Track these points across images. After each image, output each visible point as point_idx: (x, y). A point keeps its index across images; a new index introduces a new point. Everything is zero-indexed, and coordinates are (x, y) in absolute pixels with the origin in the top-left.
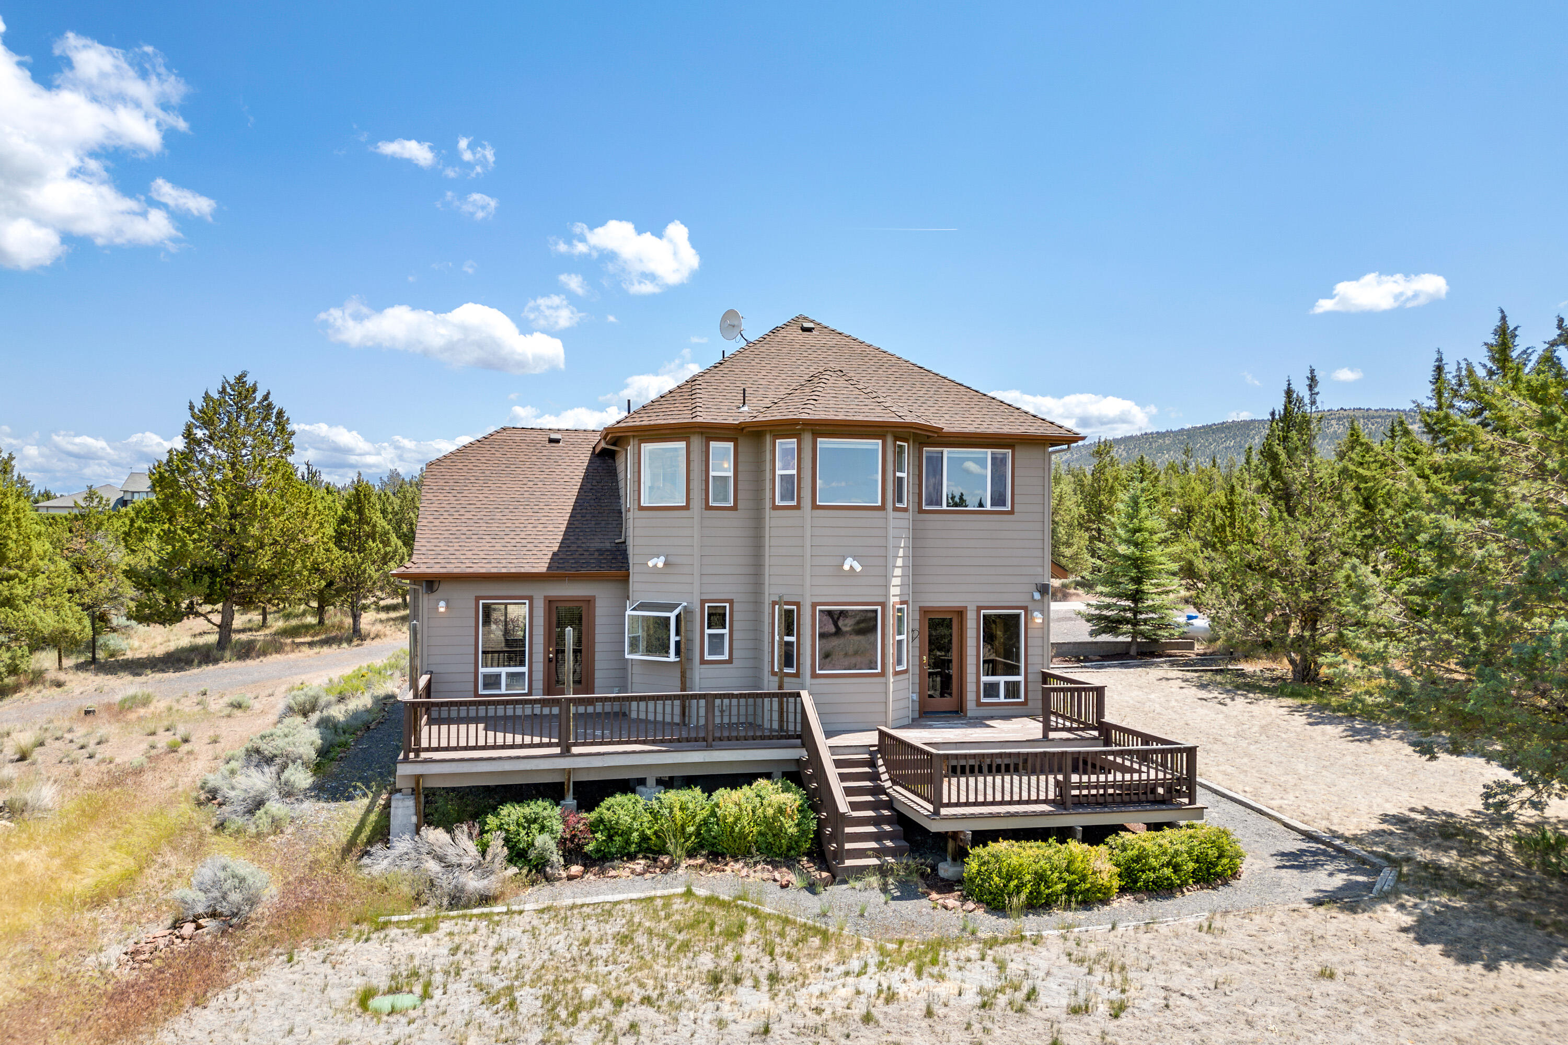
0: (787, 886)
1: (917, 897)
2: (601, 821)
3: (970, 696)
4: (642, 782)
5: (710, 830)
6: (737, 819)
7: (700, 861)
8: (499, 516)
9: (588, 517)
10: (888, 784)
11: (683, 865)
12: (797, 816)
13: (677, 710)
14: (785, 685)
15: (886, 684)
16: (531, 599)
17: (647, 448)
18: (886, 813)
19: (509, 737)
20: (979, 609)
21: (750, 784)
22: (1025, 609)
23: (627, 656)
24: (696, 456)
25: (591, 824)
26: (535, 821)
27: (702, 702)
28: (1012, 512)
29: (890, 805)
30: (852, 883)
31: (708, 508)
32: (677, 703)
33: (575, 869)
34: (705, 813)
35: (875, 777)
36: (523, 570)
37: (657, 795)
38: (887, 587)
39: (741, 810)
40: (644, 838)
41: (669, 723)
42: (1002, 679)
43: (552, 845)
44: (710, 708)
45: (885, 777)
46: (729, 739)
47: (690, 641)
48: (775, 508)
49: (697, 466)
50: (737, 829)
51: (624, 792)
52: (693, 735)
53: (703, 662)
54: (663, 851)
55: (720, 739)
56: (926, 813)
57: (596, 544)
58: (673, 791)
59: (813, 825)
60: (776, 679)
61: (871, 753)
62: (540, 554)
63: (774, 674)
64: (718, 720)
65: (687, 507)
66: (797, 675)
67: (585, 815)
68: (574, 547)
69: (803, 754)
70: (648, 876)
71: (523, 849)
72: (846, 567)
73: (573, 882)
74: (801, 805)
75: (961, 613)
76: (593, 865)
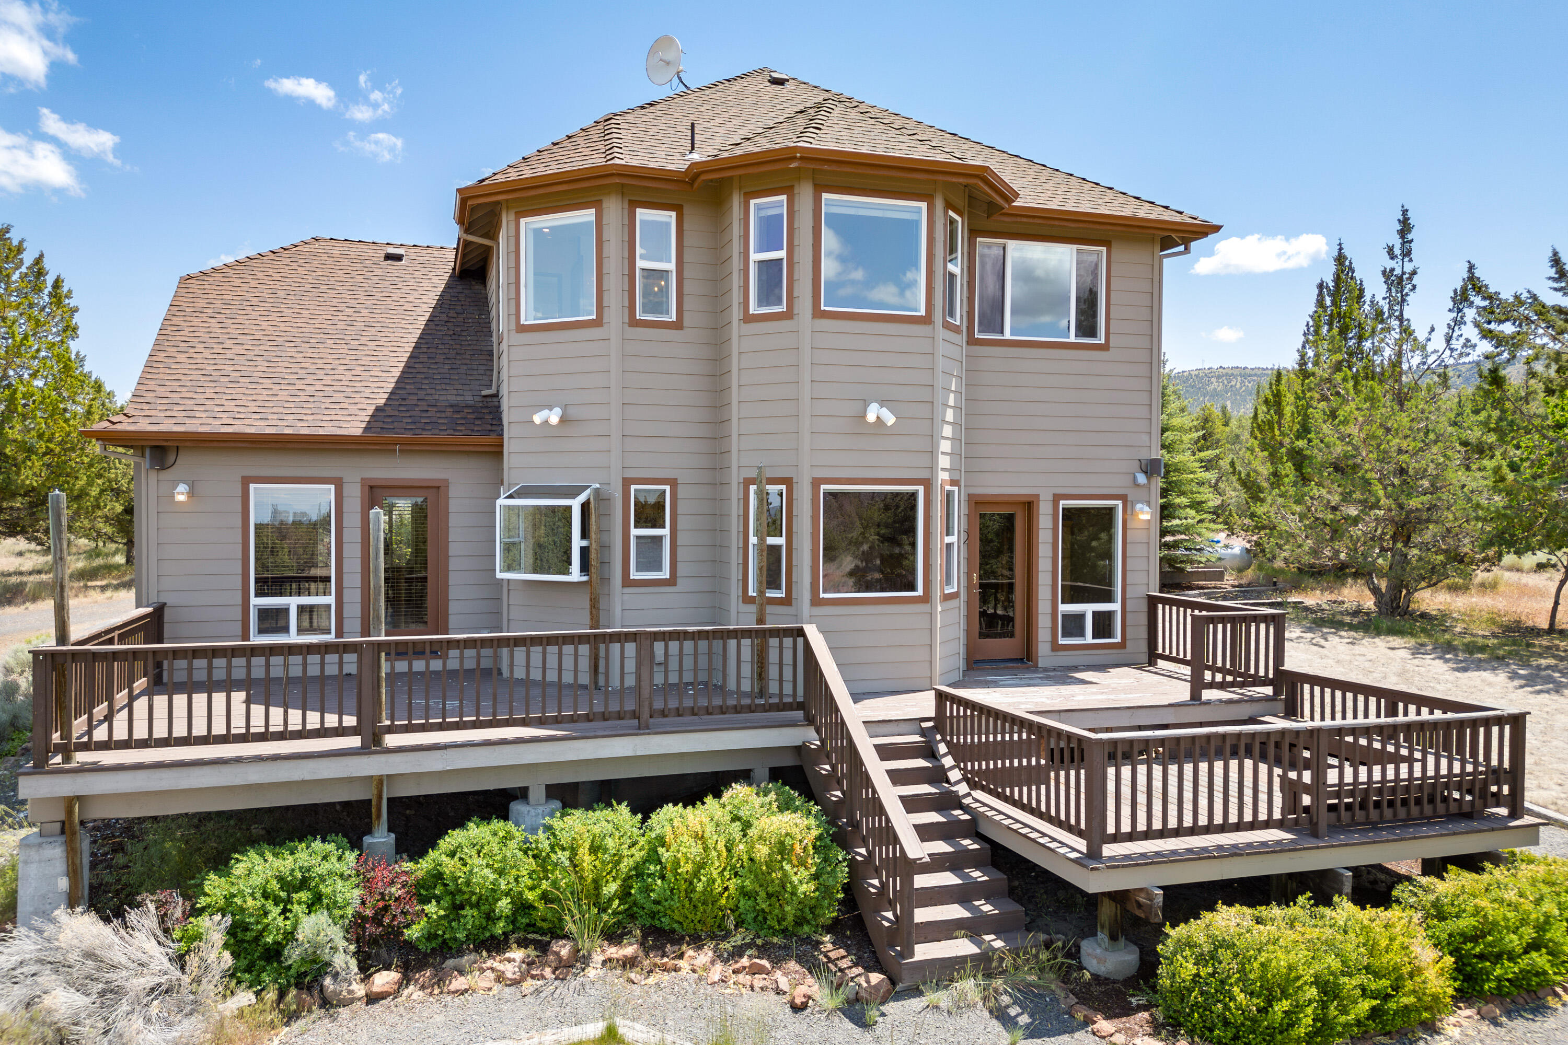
0: (804, 1006)
1: (1070, 1029)
2: (439, 876)
3: (1043, 635)
4: (522, 794)
5: (647, 890)
6: (701, 866)
7: (629, 950)
8: (291, 352)
9: (440, 358)
10: (963, 789)
11: (598, 958)
12: (814, 860)
13: (584, 664)
14: (768, 618)
15: (931, 615)
16: (339, 484)
17: (529, 224)
18: (969, 844)
19: (295, 716)
20: (1057, 498)
21: (718, 795)
22: (1124, 498)
23: (499, 575)
24: (614, 234)
25: (420, 884)
26: (304, 884)
27: (631, 648)
28: (1105, 347)
29: (973, 829)
30: (931, 997)
31: (634, 323)
32: (584, 649)
33: (384, 979)
34: (639, 855)
35: (938, 776)
36: (321, 432)
37: (547, 820)
38: (932, 453)
39: (706, 849)
40: (522, 907)
41: (570, 686)
42: (1088, 609)
43: (336, 934)
44: (645, 660)
45: (955, 775)
46: (679, 713)
47: (605, 547)
48: (749, 319)
49: (614, 249)
50: (700, 887)
51: (486, 818)
52: (614, 707)
53: (628, 582)
54: (558, 933)
55: (663, 714)
56: (1074, 855)
57: (449, 396)
58: (578, 813)
59: (843, 874)
60: (753, 608)
61: (923, 732)
62: (353, 409)
63: (747, 600)
64: (659, 679)
65: (598, 323)
66: (787, 601)
67: (407, 866)
68: (413, 400)
69: (810, 737)
70: (529, 985)
71: (277, 943)
72: (871, 417)
73: (377, 1008)
74: (819, 838)
75: (1029, 505)
76: (421, 967)
